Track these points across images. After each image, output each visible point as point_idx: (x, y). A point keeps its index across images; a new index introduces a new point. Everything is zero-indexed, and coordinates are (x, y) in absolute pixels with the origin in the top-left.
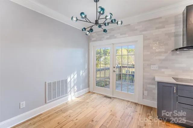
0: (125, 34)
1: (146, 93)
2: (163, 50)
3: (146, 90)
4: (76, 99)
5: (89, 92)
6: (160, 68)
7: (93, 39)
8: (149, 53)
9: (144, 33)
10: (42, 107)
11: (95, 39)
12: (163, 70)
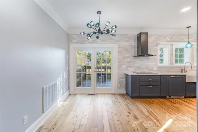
0: (105, 41)
1: (119, 85)
2: (128, 56)
3: (119, 83)
4: (63, 103)
5: (70, 94)
6: (127, 67)
7: (73, 41)
8: (121, 57)
9: (118, 42)
10: (41, 117)
11: (76, 41)
12: (129, 68)
